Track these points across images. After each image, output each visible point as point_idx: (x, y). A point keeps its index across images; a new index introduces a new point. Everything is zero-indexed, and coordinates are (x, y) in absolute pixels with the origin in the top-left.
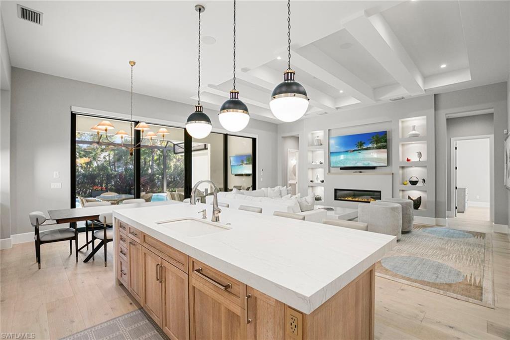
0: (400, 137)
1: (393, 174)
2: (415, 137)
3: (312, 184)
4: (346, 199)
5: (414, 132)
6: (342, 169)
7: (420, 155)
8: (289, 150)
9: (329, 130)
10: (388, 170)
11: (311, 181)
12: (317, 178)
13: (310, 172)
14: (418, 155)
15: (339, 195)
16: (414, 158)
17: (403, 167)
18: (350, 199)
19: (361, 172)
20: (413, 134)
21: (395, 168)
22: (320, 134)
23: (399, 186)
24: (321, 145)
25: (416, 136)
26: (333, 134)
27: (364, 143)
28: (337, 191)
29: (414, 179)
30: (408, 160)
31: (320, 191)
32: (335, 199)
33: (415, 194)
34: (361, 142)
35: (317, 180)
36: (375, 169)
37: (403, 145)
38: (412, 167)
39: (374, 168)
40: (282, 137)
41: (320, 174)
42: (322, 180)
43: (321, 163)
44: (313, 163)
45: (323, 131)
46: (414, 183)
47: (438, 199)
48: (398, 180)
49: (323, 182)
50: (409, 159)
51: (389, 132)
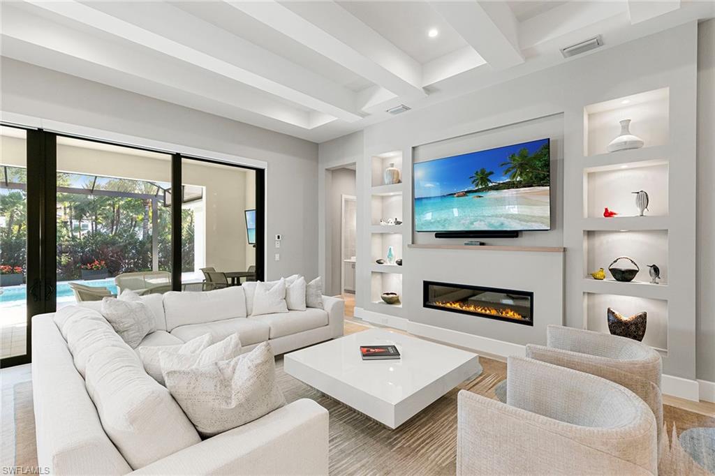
0: (586, 154)
1: (565, 250)
2: (630, 151)
3: (379, 268)
4: (448, 305)
5: (625, 138)
6: (439, 235)
7: (644, 199)
8: (344, 197)
9: (414, 148)
10: (551, 239)
11: (379, 262)
12: (390, 256)
13: (377, 241)
14: (639, 198)
15: (435, 295)
16: (627, 209)
17: (590, 234)
18: (457, 306)
19: (482, 244)
20: (626, 142)
21: (571, 234)
22: (397, 159)
23: (580, 282)
24: (399, 182)
25: (633, 146)
26: (423, 155)
27: (491, 173)
28: (430, 286)
29: (624, 265)
30: (608, 214)
31: (395, 284)
32: (425, 306)
33: (627, 306)
34: (483, 173)
35: (391, 260)
36: (517, 236)
37: (590, 175)
38: (619, 232)
39: (514, 234)
40: (326, 169)
41: (396, 245)
42: (398, 259)
43: (398, 223)
44: (383, 223)
45: (400, 153)
46: (625, 276)
47: (703, 328)
48: (578, 267)
49: (400, 263)
50: (610, 210)
51: (556, 141)
